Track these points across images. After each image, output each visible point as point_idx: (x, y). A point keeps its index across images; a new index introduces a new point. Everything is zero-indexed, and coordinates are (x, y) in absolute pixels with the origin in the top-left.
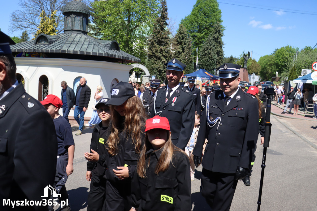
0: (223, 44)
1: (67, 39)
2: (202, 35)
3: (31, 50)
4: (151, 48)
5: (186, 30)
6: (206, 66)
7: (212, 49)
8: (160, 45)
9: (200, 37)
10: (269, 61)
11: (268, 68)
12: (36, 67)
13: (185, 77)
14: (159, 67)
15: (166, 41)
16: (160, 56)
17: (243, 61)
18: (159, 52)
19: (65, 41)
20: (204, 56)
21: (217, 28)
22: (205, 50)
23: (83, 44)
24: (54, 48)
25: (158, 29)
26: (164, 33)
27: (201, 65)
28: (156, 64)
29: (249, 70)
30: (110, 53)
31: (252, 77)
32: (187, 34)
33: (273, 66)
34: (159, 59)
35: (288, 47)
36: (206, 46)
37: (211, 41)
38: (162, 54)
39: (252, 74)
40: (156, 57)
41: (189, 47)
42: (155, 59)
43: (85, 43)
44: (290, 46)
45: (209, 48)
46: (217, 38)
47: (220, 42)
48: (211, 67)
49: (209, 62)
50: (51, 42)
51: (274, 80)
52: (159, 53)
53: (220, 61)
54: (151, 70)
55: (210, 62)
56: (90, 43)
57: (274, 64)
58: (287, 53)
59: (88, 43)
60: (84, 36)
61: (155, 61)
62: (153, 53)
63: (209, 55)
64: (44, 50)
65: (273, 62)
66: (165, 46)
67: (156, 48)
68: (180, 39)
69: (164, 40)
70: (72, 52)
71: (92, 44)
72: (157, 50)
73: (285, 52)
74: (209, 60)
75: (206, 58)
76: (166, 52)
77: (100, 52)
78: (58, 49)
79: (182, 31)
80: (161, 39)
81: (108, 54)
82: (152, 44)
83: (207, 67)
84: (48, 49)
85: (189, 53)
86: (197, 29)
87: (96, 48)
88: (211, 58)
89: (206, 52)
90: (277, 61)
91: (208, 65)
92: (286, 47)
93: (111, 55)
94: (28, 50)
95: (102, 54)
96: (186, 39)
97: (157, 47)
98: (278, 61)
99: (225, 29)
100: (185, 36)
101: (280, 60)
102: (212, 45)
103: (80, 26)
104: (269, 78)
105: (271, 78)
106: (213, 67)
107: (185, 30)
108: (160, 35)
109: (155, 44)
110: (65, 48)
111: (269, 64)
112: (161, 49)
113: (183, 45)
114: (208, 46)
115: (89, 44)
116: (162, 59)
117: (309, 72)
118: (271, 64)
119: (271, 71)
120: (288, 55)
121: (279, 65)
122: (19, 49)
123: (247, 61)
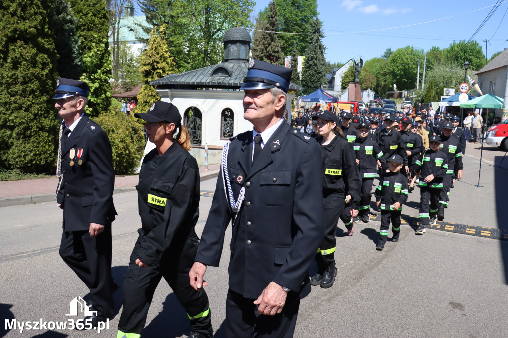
0: (324, 49)
6: (311, 82)
7: (318, 58)
9: (288, 38)
10: (382, 68)
11: (381, 79)
17: (353, 72)
20: (307, 68)
21: (316, 25)
22: (308, 60)
27: (304, 81)
29: (361, 84)
31: (365, 93)
33: (388, 76)
35: (408, 48)
36: (310, 54)
37: (317, 47)
39: (366, 89)
44: (411, 47)
45: (315, 58)
46: (317, 41)
47: (320, 45)
48: (318, 84)
49: (314, 76)
51: (392, 95)
55: (316, 77)
57: (389, 73)
58: (408, 56)
63: (315, 68)
65: (388, 69)
66: (277, 61)
69: (276, 54)
73: (405, 55)
75: (311, 72)
83: (312, 84)
89: (311, 63)
90: (393, 69)
91: (313, 80)
92: (405, 48)
98: (395, 68)
99: (322, 24)
101: (398, 67)
102: (317, 53)
104: (382, 94)
105: (385, 93)
106: (320, 84)
108: (272, 47)
111: (382, 72)
114: (313, 55)
117: (452, 92)
118: (386, 74)
119: (385, 83)
120: (409, 60)
121: (397, 75)
122: (198, 82)
123: (358, 72)
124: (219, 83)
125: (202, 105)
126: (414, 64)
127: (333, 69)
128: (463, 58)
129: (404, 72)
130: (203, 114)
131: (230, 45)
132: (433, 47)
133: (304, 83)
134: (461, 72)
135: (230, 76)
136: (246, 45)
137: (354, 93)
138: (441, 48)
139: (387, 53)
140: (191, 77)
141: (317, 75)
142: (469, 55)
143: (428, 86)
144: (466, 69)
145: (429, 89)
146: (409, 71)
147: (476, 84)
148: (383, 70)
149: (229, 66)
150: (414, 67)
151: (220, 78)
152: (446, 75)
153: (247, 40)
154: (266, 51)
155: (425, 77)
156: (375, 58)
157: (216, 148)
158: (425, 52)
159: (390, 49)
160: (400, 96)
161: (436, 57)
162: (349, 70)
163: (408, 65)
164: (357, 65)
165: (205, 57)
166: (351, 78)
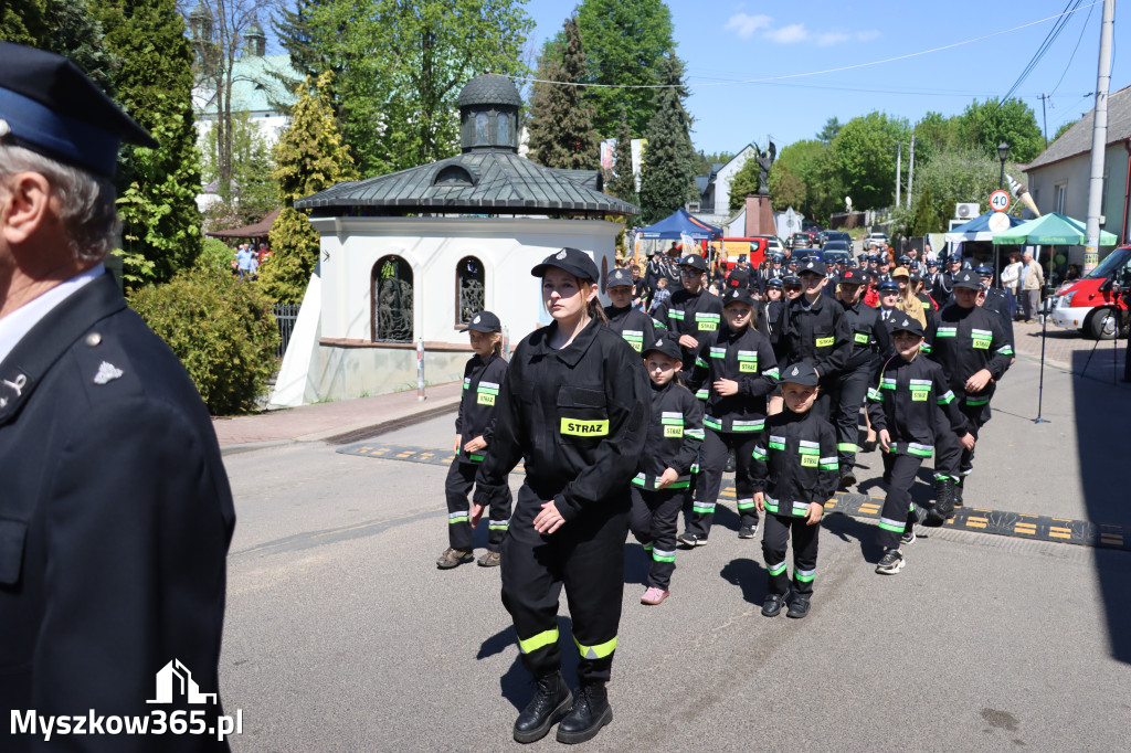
0: (690, 121)
2: (616, 91)
6: (661, 195)
7: (677, 143)
10: (818, 162)
11: (817, 185)
12: (441, 240)
17: (754, 172)
20: (653, 165)
21: (670, 70)
22: (654, 146)
24: (506, 196)
27: (646, 193)
29: (772, 198)
31: (782, 218)
33: (832, 179)
35: (874, 116)
36: (658, 134)
37: (673, 118)
39: (785, 210)
44: (880, 114)
45: (669, 141)
47: (680, 114)
48: (678, 199)
49: (668, 183)
51: (841, 222)
55: (673, 184)
57: (834, 173)
58: (875, 135)
63: (671, 164)
64: (478, 200)
65: (832, 165)
66: (585, 150)
69: (581, 134)
70: (546, 205)
73: (868, 132)
74: (671, 178)
75: (661, 174)
78: (514, 197)
82: (548, 145)
83: (664, 199)
84: (488, 198)
89: (660, 153)
90: (843, 163)
91: (666, 192)
92: (869, 116)
97: (565, 156)
98: (847, 162)
101: (853, 158)
102: (674, 130)
104: (821, 219)
105: (827, 216)
106: (682, 199)
108: (571, 120)
109: (558, 148)
110: (528, 197)
111: (819, 172)
114: (666, 135)
117: (974, 210)
118: (827, 174)
119: (825, 195)
120: (878, 143)
121: (853, 177)
122: (403, 200)
123: (766, 171)
124: (451, 200)
125: (413, 250)
126: (889, 152)
127: (709, 166)
128: (994, 136)
129: (867, 170)
130: (414, 271)
131: (473, 114)
132: (928, 113)
133: (646, 198)
134: (991, 167)
135: (475, 183)
136: (511, 115)
137: (757, 218)
138: (947, 116)
139: (829, 129)
140: (386, 189)
141: (674, 180)
142: (1008, 130)
143: (919, 199)
144: (1003, 160)
145: (923, 206)
146: (878, 168)
147: (1024, 192)
148: (820, 166)
149: (472, 161)
150: (889, 157)
151: (451, 190)
152: (959, 174)
153: (512, 103)
154: (558, 128)
155: (914, 179)
156: (804, 141)
157: (446, 347)
158: (912, 124)
159: (835, 121)
160: (860, 222)
161: (935, 136)
162: (747, 168)
163: (876, 154)
164: (764, 155)
165: (423, 145)
166: (750, 186)
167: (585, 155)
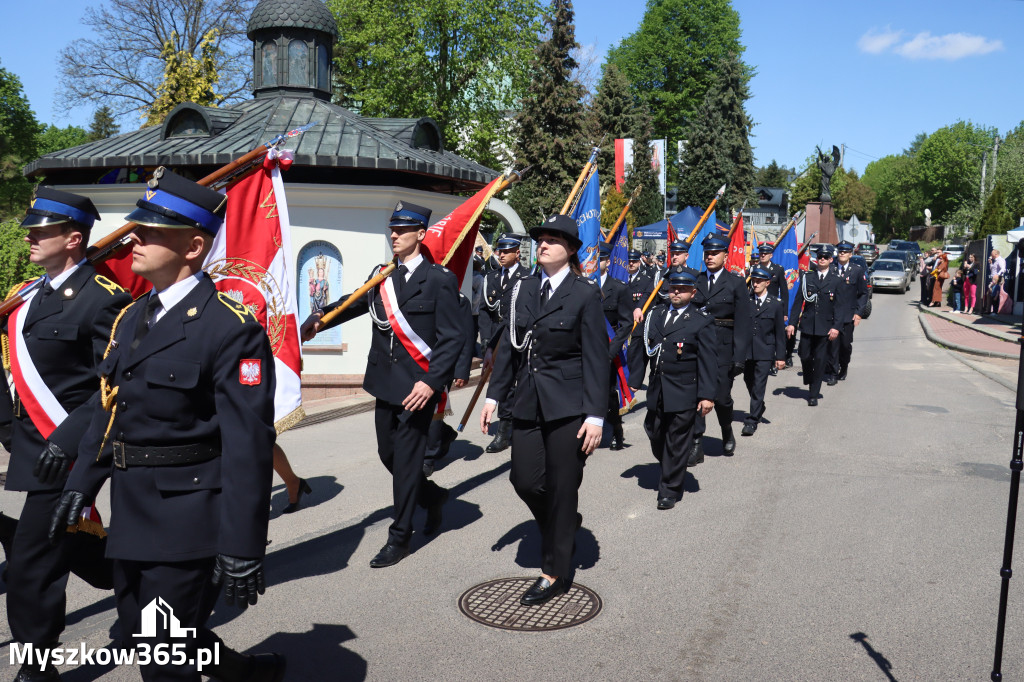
0: (749, 124)
1: (271, 119)
2: (680, 96)
3: (153, 157)
4: (525, 143)
5: (628, 83)
6: (700, 196)
7: (717, 140)
8: (554, 132)
9: (672, 103)
10: (898, 174)
11: (896, 198)
13: (639, 234)
14: (553, 206)
15: (573, 119)
16: (556, 168)
17: (816, 179)
18: (551, 155)
19: (262, 124)
21: (729, 72)
23: (324, 131)
24: (231, 147)
25: (546, 81)
26: (565, 92)
27: (683, 194)
28: (542, 195)
29: (836, 206)
30: (417, 160)
31: (847, 228)
32: (629, 95)
33: (913, 191)
34: (553, 177)
35: (960, 125)
36: (698, 131)
37: (714, 115)
38: (562, 161)
39: (848, 218)
40: (542, 172)
41: (644, 136)
42: (539, 180)
43: (329, 129)
44: (966, 124)
45: (709, 138)
46: (731, 107)
47: (738, 117)
49: (708, 183)
50: (217, 131)
51: (920, 235)
52: (552, 158)
53: (742, 179)
54: (528, 214)
55: (712, 185)
56: (347, 129)
57: (915, 186)
58: (958, 145)
59: (339, 129)
60: (323, 108)
61: (539, 184)
62: (532, 160)
63: (709, 163)
64: (197, 156)
65: (913, 177)
66: (570, 134)
67: (541, 143)
68: (607, 113)
69: (566, 115)
71: (354, 131)
72: (545, 149)
73: (952, 143)
74: (710, 178)
75: (698, 174)
76: (575, 157)
77: (384, 155)
78: (245, 149)
79: (614, 86)
80: (558, 112)
81: (409, 161)
82: (528, 130)
83: (702, 201)
85: (645, 157)
86: (663, 79)
87: (369, 144)
88: (714, 172)
89: (698, 151)
90: (925, 175)
91: (705, 193)
92: (953, 127)
93: (420, 164)
94: (142, 158)
95: (393, 161)
96: (627, 112)
97: (544, 140)
98: (929, 173)
99: (753, 73)
100: (625, 104)
101: (936, 170)
102: (715, 127)
103: (307, 76)
104: (898, 231)
105: (907, 229)
107: (625, 82)
109: (539, 131)
111: (899, 184)
112: (558, 146)
113: (619, 132)
114: (705, 132)
115: (343, 132)
116: (561, 180)
118: (907, 186)
119: (905, 208)
120: (962, 154)
121: (935, 188)
122: (112, 158)
123: (830, 177)
129: (950, 181)
135: (214, 134)
137: (817, 226)
139: (916, 144)
141: (714, 180)
146: (963, 180)
148: (900, 178)
150: (974, 168)
156: (891, 156)
158: (1002, 133)
159: (923, 135)
160: (939, 235)
163: (959, 164)
164: (827, 160)
166: (811, 192)
167: (570, 140)
